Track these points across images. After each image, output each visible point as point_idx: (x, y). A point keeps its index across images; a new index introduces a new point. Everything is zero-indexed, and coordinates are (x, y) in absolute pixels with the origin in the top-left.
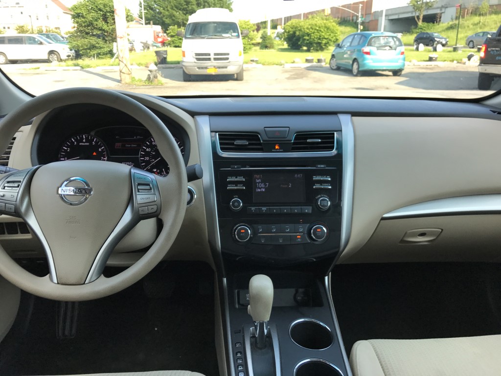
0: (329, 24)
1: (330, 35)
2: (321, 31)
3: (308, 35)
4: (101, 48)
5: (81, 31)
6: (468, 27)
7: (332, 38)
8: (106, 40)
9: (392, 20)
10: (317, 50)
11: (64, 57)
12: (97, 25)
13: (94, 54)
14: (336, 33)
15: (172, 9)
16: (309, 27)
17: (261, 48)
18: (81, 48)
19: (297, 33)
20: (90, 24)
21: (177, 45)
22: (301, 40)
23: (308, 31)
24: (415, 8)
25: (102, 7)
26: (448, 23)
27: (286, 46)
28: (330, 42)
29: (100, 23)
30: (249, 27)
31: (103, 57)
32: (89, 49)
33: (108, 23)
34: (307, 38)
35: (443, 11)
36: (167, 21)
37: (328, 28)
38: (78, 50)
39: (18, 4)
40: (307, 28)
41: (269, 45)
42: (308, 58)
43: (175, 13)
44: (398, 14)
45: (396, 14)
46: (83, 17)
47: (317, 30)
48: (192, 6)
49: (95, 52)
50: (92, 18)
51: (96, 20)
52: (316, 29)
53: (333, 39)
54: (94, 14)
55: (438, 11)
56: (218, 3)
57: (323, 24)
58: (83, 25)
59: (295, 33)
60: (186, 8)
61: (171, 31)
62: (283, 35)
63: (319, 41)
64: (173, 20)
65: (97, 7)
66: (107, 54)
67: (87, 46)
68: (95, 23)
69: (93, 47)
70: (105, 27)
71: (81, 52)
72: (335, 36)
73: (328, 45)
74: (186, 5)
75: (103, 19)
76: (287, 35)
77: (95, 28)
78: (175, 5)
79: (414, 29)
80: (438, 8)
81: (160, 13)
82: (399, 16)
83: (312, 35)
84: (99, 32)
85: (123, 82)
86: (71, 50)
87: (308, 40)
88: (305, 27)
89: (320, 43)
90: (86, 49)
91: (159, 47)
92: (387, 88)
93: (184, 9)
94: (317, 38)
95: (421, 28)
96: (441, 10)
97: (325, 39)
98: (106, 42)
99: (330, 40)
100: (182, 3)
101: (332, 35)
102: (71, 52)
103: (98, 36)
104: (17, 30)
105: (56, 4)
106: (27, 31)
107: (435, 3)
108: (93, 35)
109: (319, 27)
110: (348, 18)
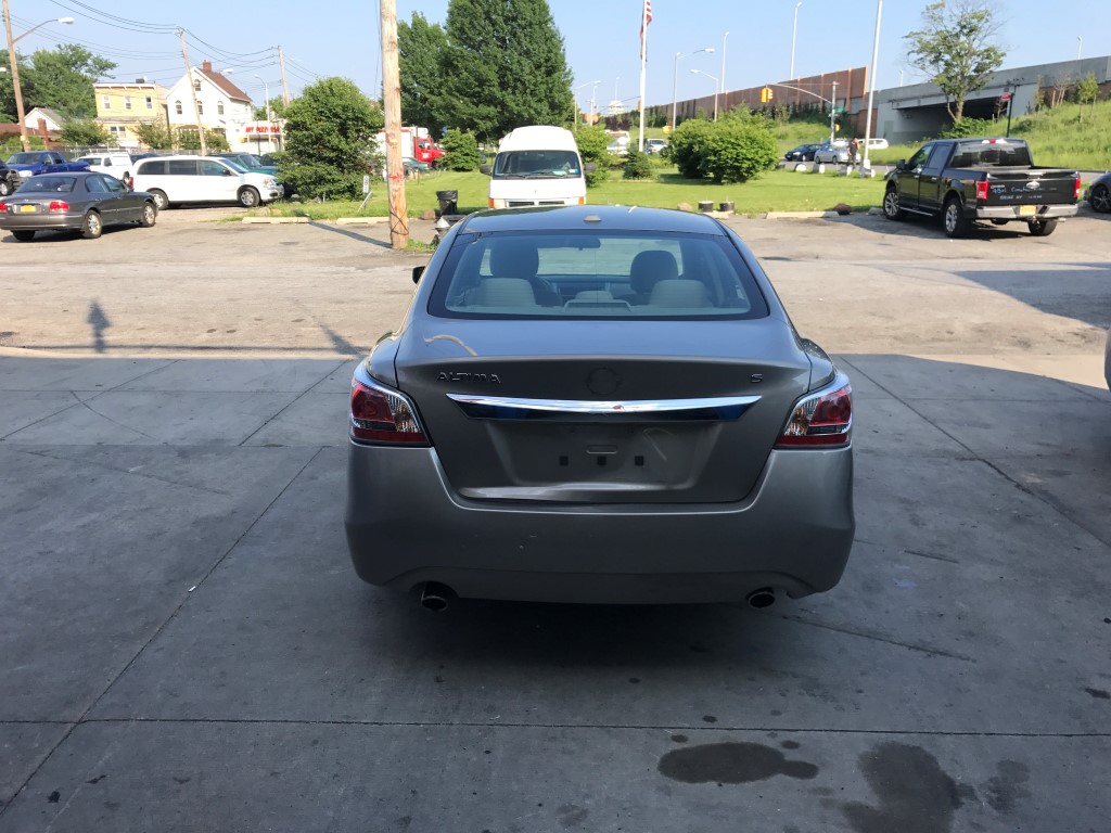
0: (756, 133)
1: (757, 153)
2: (739, 145)
3: (715, 153)
4: (334, 181)
6: (1055, 127)
7: (761, 157)
8: (343, 168)
9: (906, 110)
11: (265, 196)
12: (329, 141)
13: (322, 193)
15: (450, 92)
16: (718, 138)
17: (626, 176)
18: (299, 182)
19: (696, 148)
20: (318, 140)
21: (460, 166)
22: (702, 162)
23: (715, 145)
24: (947, 89)
25: (339, 110)
27: (675, 170)
28: (757, 165)
29: (335, 140)
31: (337, 197)
32: (314, 183)
33: (348, 137)
34: (713, 158)
35: (1011, 92)
36: (440, 118)
37: (753, 141)
38: (293, 184)
39: (141, 81)
40: (714, 141)
41: (640, 171)
42: (703, 202)
43: (455, 101)
44: (919, 98)
45: (914, 98)
46: (307, 130)
47: (733, 144)
48: (491, 88)
49: (324, 189)
50: (322, 130)
51: (328, 134)
52: (729, 142)
53: (762, 161)
54: (325, 124)
55: (1000, 93)
56: (542, 83)
57: (743, 132)
58: (306, 141)
59: (691, 146)
60: (478, 92)
61: (448, 138)
62: (669, 150)
63: (736, 164)
64: (453, 115)
65: (330, 111)
66: (343, 192)
67: (310, 178)
68: (326, 138)
69: (320, 180)
70: (343, 145)
73: (753, 171)
74: (479, 86)
75: (339, 130)
76: (678, 151)
77: (325, 147)
78: (456, 87)
79: (945, 129)
80: (1000, 87)
81: (424, 100)
82: (919, 102)
83: (723, 152)
84: (333, 155)
85: (395, 247)
86: (278, 185)
87: (714, 162)
88: (710, 138)
89: (737, 168)
90: (308, 184)
91: (426, 171)
92: (817, 258)
93: (473, 95)
94: (732, 158)
95: (961, 130)
96: (1007, 90)
97: (749, 160)
98: (342, 171)
99: (757, 162)
100: (472, 84)
101: (761, 152)
102: (279, 188)
103: (330, 161)
104: (140, 133)
105: (217, 83)
106: (159, 137)
107: (989, 78)
108: (321, 159)
109: (737, 139)
110: (815, 105)
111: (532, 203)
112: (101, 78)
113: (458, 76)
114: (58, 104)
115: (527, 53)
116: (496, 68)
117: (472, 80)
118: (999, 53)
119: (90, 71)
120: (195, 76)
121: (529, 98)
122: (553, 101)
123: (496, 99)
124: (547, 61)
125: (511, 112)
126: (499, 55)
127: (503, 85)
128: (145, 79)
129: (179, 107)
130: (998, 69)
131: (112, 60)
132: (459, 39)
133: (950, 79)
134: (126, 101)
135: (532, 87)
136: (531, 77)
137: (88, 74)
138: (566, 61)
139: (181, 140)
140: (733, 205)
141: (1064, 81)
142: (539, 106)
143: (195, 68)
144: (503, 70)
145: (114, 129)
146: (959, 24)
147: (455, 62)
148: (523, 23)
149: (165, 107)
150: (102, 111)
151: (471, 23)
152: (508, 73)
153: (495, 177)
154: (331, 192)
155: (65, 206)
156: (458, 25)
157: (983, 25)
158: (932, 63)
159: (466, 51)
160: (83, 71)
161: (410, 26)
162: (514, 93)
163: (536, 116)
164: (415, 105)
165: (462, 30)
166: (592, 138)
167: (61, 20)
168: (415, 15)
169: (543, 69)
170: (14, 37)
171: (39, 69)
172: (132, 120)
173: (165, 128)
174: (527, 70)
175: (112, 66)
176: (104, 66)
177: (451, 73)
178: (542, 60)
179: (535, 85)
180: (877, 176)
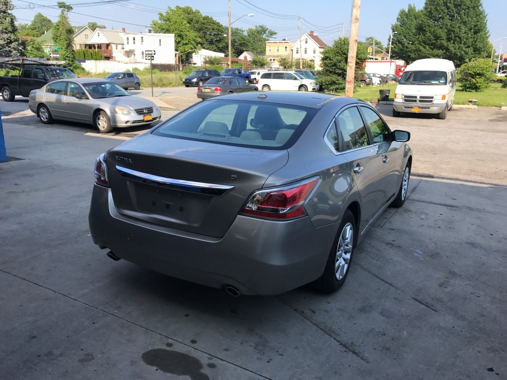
4: (340, 84)
5: (327, 71)
12: (339, 66)
13: (333, 89)
17: (503, 86)
18: (324, 84)
20: (335, 65)
29: (343, 64)
30: (487, 66)
31: (340, 91)
32: (330, 84)
38: (322, 84)
39: (284, 40)
43: (421, 48)
46: (331, 60)
48: (441, 41)
49: (334, 87)
50: (337, 60)
51: (340, 62)
54: (339, 58)
56: (471, 38)
58: (329, 65)
60: (434, 43)
64: (419, 55)
66: (343, 89)
67: (329, 82)
68: (338, 64)
69: (333, 83)
70: (345, 67)
71: (323, 87)
74: (435, 40)
75: (345, 61)
77: (337, 68)
78: (423, 40)
84: (340, 71)
86: (316, 85)
90: (328, 85)
93: (432, 44)
98: (344, 79)
100: (432, 39)
102: (317, 86)
103: (339, 75)
104: (280, 62)
105: (314, 40)
106: (288, 63)
108: (335, 73)
111: (416, 97)
112: (270, 39)
113: (425, 35)
114: (253, 50)
115: (465, 23)
116: (446, 31)
117: (432, 37)
119: (267, 36)
120: (306, 37)
121: (462, 45)
122: (476, 46)
123: (444, 46)
124: (475, 26)
125: (451, 53)
126: (449, 24)
127: (449, 39)
128: (286, 39)
129: (297, 51)
131: (275, 31)
132: (429, 16)
134: (277, 48)
135: (465, 40)
136: (465, 34)
137: (266, 37)
138: (487, 26)
139: (296, 65)
142: (467, 50)
143: (306, 34)
144: (449, 32)
145: (271, 60)
147: (424, 28)
148: (464, 7)
149: (292, 50)
150: (268, 53)
151: (436, 8)
152: (452, 33)
153: (400, 83)
154: (338, 89)
155: (220, 90)
156: (429, 10)
159: (431, 22)
160: (264, 36)
161: (407, 11)
162: (454, 43)
163: (465, 55)
164: (403, 50)
165: (430, 12)
166: (482, 66)
167: (249, 15)
168: (410, 6)
169: (472, 31)
170: (231, 22)
171: (249, 35)
172: (278, 56)
173: (291, 59)
174: (463, 31)
175: (275, 34)
176: (272, 34)
177: (421, 34)
178: (472, 26)
179: (467, 39)
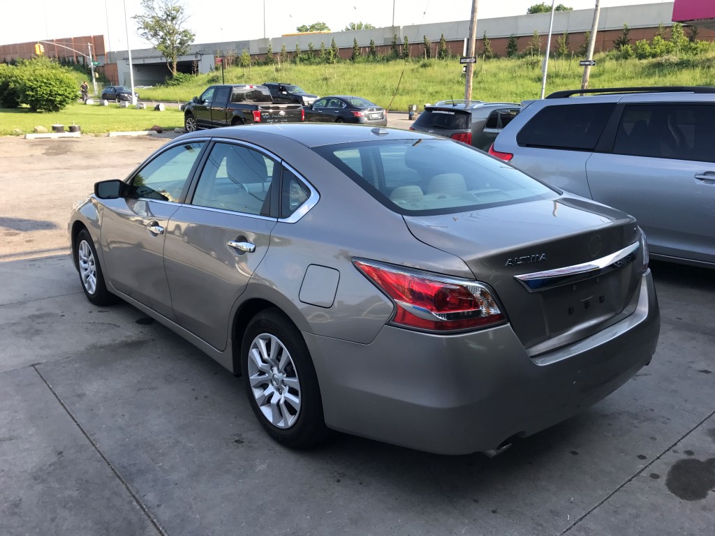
0: (62, 75)
1: (65, 90)
2: (50, 84)
3: (32, 89)
7: (69, 94)
10: (50, 111)
14: (73, 88)
16: (32, 78)
19: (12, 85)
23: (31, 84)
24: (165, 54)
26: (208, 75)
28: (67, 99)
34: (31, 93)
35: (199, 58)
37: (61, 81)
40: (29, 80)
42: (56, 125)
44: (144, 58)
45: (140, 58)
47: (45, 83)
52: (42, 82)
53: (71, 96)
55: (192, 58)
57: (52, 75)
59: (5, 84)
63: (51, 98)
72: (73, 92)
73: (64, 103)
79: (169, 80)
80: (193, 54)
83: (39, 89)
87: (33, 96)
88: (25, 78)
89: (52, 101)
94: (47, 93)
95: (177, 80)
96: (196, 57)
97: (59, 95)
99: (67, 97)
101: (68, 90)
107: (188, 49)
109: (48, 79)
110: (71, 59)
118: (192, 34)
130: (192, 44)
133: (166, 47)
140: (79, 128)
141: (230, 53)
146: (166, 13)
157: (180, 16)
158: (153, 36)
180: (148, 108)
